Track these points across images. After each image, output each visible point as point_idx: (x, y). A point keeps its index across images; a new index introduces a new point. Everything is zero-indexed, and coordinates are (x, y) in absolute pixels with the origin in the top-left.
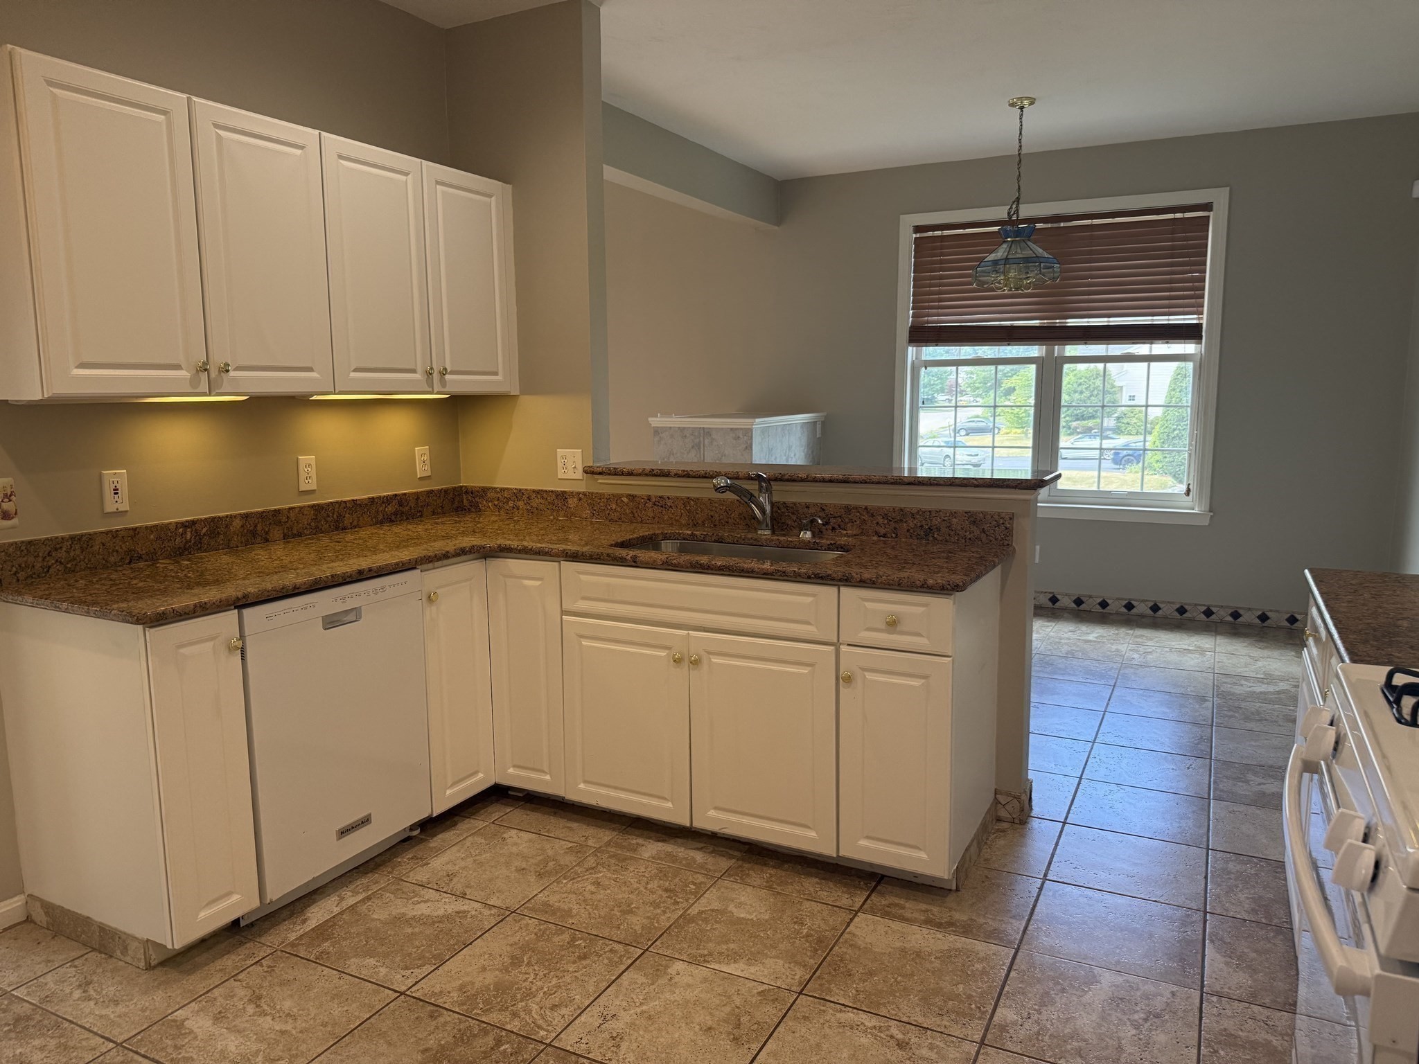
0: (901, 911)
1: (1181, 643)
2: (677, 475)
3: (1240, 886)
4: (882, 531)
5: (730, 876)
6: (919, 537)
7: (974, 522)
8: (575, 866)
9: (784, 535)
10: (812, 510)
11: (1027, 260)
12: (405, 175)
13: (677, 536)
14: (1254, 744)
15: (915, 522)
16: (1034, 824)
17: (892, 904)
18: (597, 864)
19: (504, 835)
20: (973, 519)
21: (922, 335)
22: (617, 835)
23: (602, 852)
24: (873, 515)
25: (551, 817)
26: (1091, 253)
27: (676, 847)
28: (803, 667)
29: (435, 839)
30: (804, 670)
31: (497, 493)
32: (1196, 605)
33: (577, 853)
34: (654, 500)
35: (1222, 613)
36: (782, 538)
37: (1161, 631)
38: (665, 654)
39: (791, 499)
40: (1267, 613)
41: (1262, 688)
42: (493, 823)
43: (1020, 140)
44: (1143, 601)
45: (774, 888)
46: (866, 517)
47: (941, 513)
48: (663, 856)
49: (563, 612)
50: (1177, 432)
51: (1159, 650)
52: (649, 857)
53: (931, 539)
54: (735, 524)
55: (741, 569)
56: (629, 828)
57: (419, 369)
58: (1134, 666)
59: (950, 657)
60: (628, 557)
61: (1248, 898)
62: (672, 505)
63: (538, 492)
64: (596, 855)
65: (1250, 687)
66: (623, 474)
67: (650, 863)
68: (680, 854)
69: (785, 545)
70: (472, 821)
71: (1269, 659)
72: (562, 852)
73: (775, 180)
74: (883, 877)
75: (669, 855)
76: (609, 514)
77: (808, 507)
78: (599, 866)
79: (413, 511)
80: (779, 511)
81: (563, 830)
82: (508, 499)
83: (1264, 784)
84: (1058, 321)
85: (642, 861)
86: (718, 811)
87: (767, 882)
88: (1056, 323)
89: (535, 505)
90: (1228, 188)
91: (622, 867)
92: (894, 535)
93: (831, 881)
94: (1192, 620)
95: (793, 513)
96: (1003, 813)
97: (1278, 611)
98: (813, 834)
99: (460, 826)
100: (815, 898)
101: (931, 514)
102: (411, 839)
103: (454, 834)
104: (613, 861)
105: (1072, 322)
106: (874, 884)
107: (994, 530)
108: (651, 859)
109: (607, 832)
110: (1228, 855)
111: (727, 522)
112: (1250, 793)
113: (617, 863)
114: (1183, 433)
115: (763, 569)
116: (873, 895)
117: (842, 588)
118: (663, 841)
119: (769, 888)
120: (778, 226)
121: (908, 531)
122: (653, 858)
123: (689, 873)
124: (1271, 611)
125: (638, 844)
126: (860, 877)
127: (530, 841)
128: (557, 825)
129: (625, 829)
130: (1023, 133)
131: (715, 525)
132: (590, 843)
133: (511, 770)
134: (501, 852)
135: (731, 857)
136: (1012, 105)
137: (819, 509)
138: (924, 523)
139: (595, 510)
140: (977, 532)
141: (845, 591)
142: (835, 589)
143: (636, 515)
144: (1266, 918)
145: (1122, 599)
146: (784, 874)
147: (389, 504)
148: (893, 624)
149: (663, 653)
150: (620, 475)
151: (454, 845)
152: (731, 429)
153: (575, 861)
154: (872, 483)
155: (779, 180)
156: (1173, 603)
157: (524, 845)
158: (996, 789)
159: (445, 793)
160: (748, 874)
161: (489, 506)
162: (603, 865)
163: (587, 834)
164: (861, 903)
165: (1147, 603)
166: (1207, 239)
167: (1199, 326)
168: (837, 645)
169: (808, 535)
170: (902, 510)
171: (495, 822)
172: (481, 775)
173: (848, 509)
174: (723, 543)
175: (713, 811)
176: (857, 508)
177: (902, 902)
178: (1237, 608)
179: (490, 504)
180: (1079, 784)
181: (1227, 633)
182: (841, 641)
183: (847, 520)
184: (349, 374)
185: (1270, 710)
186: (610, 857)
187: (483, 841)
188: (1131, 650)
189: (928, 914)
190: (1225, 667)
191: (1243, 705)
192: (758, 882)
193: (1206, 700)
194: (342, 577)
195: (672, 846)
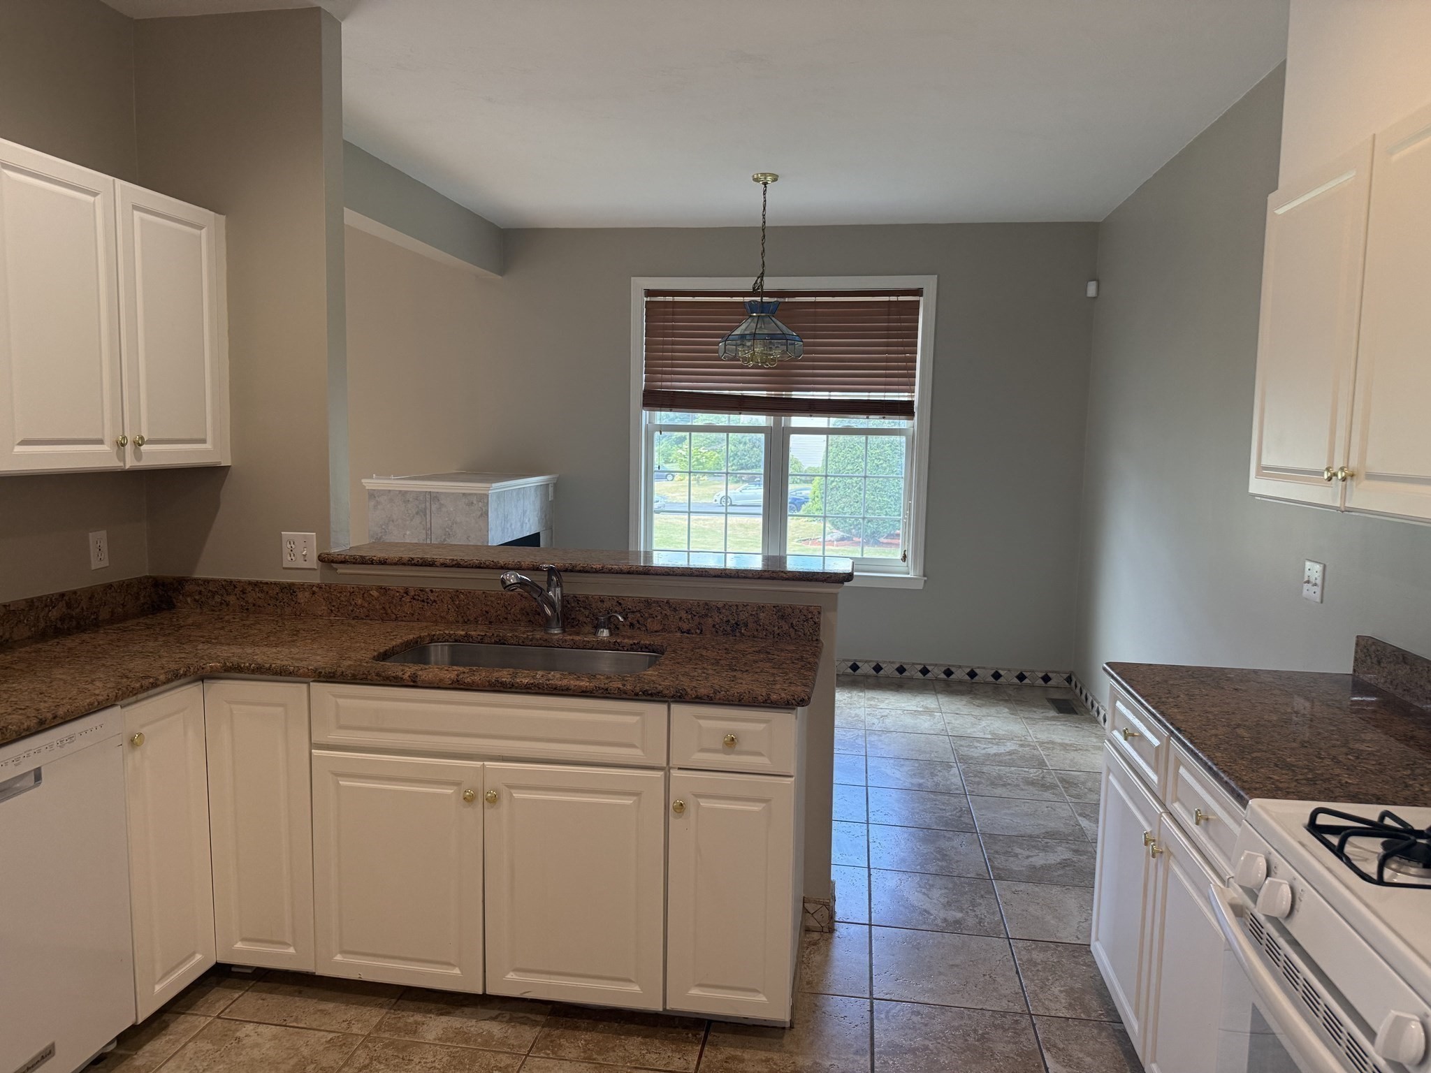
0: (741, 1066)
1: (909, 704)
2: (444, 565)
3: (1050, 978)
4: (685, 627)
5: (540, 1050)
6: (725, 634)
7: (782, 617)
8: (343, 1066)
9: (578, 634)
10: (607, 604)
11: (773, 336)
12: (92, 196)
13: (447, 637)
14: (1007, 811)
15: (721, 617)
16: (841, 930)
17: (729, 1058)
18: (371, 1059)
19: (238, 1034)
20: (782, 613)
21: (655, 399)
22: (387, 1013)
23: (374, 1040)
24: (675, 610)
25: (297, 999)
26: (814, 329)
27: (465, 1020)
28: (627, 797)
29: (140, 1053)
30: (628, 801)
31: (198, 585)
32: (913, 664)
33: (341, 1046)
34: (412, 593)
35: (936, 670)
36: (577, 638)
37: (888, 692)
38: (452, 791)
39: (581, 591)
40: (975, 670)
41: (993, 750)
42: (218, 1017)
43: (764, 215)
44: (866, 662)
45: (594, 1059)
46: (668, 612)
47: (749, 607)
48: (451, 1036)
49: (313, 745)
50: (834, 484)
51: (893, 713)
52: (435, 1039)
53: (738, 634)
54: (515, 620)
55: (554, 687)
56: (400, 1001)
57: (107, 439)
58: (877, 732)
59: (791, 776)
60: (406, 676)
61: (1061, 991)
62: (437, 599)
63: (256, 584)
64: (367, 1047)
65: (984, 749)
66: (372, 564)
67: (438, 1048)
68: (472, 1029)
69: (581, 645)
70: (189, 1018)
71: (989, 718)
72: (322, 1048)
73: (500, 228)
74: (710, 1022)
75: (458, 1032)
76: (352, 611)
77: (602, 601)
78: (375, 1062)
79: (85, 613)
80: (569, 606)
81: (316, 1016)
82: (214, 594)
83: (1032, 856)
84: (784, 393)
85: (427, 1046)
86: (517, 973)
87: (585, 1052)
88: (783, 395)
89: (251, 600)
90: (936, 276)
91: (403, 1059)
92: (698, 631)
93: (657, 1039)
94: (911, 679)
95: (585, 608)
96: (812, 923)
97: (984, 668)
98: (636, 988)
99: (172, 1027)
100: (644, 1064)
101: (737, 609)
102: (105, 1058)
103: (167, 1042)
104: (390, 1052)
105: (796, 395)
106: (703, 1034)
107: (803, 625)
108: (437, 1042)
109: (375, 1011)
110: (1029, 943)
111: (506, 619)
112: (1024, 869)
113: (395, 1054)
114: (840, 484)
115: (580, 687)
116: (706, 1048)
117: (673, 706)
118: (447, 1014)
119: (589, 1060)
120: (501, 276)
121: (714, 626)
122: (440, 1039)
123: (488, 1055)
124: (979, 668)
125: (416, 1023)
126: (686, 1027)
127: (275, 1037)
128: (306, 1009)
129: (396, 1003)
130: (766, 208)
131: (490, 622)
132: (355, 1030)
133: (239, 945)
134: (238, 1060)
135: (535, 1024)
136: (757, 180)
137: (615, 603)
138: (730, 618)
139: (333, 606)
140: (786, 627)
141: (676, 708)
142: (665, 707)
143: (389, 611)
144: (1084, 1012)
145: (848, 660)
146: (600, 1037)
147: (53, 607)
148: (731, 743)
149: (449, 791)
150: (368, 564)
151: (171, 1057)
152: (464, 494)
153: (341, 1059)
154: (676, 575)
155: (502, 228)
156: (893, 663)
157: (268, 1046)
158: (804, 897)
159: (154, 989)
160: (560, 1045)
161: (187, 601)
162: (378, 1059)
163: (348, 1017)
164: (696, 1062)
165: (870, 664)
166: (917, 322)
167: (911, 403)
168: (666, 769)
169: (605, 633)
170: (706, 604)
171: (222, 1015)
172: (198, 957)
173: (648, 603)
174: (504, 644)
175: (511, 973)
176: (658, 602)
177: (738, 1053)
178: (949, 665)
179: (189, 600)
180: (870, 875)
181: (944, 691)
182: (671, 765)
183: (647, 615)
184: (13, 448)
185: (1009, 773)
186: (386, 1046)
187: (210, 1046)
188: (869, 715)
189: (770, 1065)
190: (956, 729)
191: (985, 769)
192: (573, 1053)
193: (952, 767)
194: (16, 732)
195: (460, 1019)
